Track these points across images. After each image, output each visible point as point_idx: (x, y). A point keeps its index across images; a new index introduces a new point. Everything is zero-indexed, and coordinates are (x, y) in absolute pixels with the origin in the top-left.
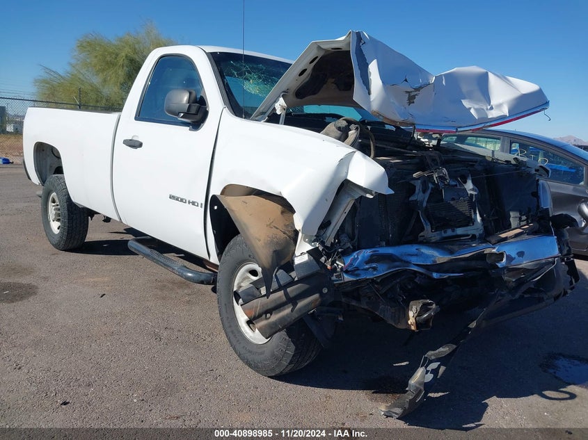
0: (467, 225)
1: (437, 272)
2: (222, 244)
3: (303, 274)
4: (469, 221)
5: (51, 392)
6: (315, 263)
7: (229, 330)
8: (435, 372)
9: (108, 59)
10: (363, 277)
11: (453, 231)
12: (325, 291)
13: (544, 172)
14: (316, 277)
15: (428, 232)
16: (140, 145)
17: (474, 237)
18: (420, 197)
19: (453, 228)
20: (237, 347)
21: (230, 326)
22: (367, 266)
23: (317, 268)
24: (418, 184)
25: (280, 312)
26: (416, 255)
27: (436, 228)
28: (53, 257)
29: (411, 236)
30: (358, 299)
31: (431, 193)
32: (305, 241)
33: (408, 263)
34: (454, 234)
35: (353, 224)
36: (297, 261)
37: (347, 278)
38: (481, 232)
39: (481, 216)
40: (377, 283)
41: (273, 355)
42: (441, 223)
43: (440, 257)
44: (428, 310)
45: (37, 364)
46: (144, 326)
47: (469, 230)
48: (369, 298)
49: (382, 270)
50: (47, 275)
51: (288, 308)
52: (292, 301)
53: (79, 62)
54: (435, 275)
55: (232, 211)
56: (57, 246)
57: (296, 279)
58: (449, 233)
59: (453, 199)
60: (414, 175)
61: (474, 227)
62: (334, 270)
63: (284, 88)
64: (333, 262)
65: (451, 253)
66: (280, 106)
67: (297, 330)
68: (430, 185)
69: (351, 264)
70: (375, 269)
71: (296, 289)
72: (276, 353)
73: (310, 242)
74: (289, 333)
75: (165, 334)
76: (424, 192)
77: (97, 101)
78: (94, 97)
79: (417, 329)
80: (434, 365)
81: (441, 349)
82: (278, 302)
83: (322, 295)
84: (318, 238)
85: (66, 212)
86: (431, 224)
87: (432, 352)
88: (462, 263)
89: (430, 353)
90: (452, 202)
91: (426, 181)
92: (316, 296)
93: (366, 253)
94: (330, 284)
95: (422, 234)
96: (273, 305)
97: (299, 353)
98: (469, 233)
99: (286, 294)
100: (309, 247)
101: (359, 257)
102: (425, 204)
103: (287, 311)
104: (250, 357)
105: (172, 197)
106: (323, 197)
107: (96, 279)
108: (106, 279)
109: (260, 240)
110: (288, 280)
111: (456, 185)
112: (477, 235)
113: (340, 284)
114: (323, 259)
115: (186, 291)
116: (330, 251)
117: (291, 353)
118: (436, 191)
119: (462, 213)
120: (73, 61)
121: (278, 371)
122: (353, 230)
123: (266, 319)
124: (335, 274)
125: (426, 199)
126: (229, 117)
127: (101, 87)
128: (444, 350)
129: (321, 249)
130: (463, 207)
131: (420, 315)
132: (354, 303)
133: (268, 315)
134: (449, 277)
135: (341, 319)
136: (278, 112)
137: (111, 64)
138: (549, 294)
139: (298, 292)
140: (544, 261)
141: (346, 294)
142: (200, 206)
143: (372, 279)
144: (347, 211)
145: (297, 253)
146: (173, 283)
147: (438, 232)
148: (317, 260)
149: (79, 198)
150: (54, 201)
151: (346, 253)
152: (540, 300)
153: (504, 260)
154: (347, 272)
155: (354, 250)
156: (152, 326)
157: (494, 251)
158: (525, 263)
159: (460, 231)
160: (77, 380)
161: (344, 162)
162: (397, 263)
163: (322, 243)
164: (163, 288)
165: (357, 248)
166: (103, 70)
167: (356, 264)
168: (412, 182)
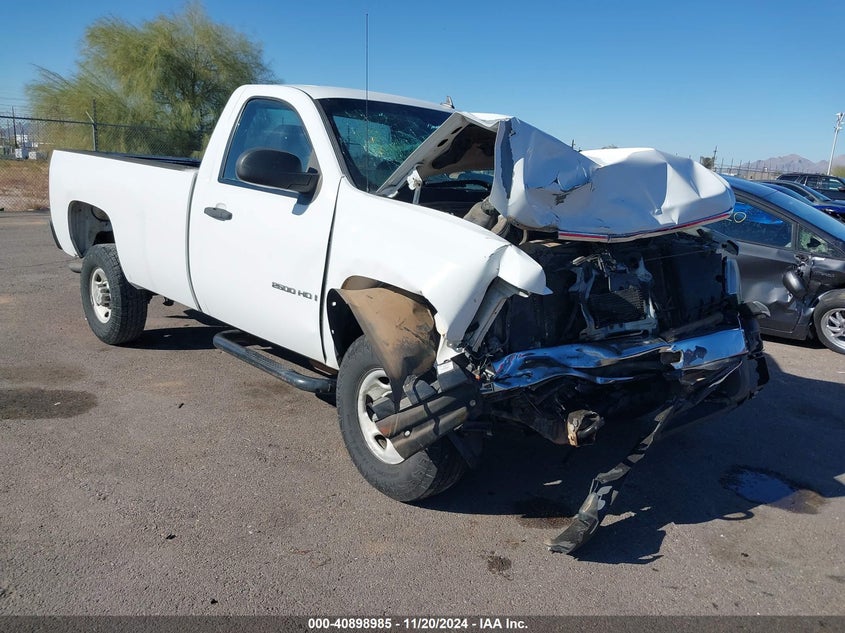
0: (638, 319)
1: (601, 376)
2: (342, 345)
3: (448, 386)
4: (640, 315)
5: (151, 525)
6: (461, 372)
7: (353, 446)
8: (606, 497)
9: (134, 54)
10: (516, 386)
11: (621, 326)
12: (473, 403)
13: (733, 248)
14: (463, 389)
15: (591, 329)
16: (229, 217)
17: (645, 334)
18: (582, 287)
19: (621, 322)
20: (363, 467)
21: (354, 442)
22: (520, 373)
23: (464, 379)
24: (580, 273)
25: (421, 429)
26: (577, 357)
27: (599, 324)
28: (102, 354)
29: (571, 335)
30: (509, 410)
31: (594, 283)
32: (448, 346)
33: (566, 367)
34: (622, 330)
35: (504, 325)
36: (441, 370)
37: (498, 388)
38: (655, 327)
39: (654, 307)
40: (532, 392)
41: (409, 477)
42: (605, 318)
43: (606, 359)
44: (591, 423)
45: (124, 493)
46: (242, 444)
47: (641, 325)
48: (523, 410)
49: (538, 376)
50: (103, 379)
51: (431, 423)
52: (434, 416)
53: (90, 60)
54: (599, 380)
55: (355, 307)
56: (105, 339)
57: (440, 391)
58: (617, 328)
59: (621, 289)
60: (575, 262)
61: (646, 321)
62: (483, 379)
63: (419, 159)
64: (482, 371)
65: (619, 353)
66: (414, 179)
67: (440, 449)
68: (594, 273)
69: (501, 371)
70: (529, 376)
71: (440, 402)
72: (413, 476)
73: (454, 347)
74: (430, 454)
75: (270, 453)
76: (587, 280)
77: (119, 118)
78: (114, 111)
79: (578, 444)
80: (605, 490)
81: (614, 471)
82: (420, 418)
83: (469, 408)
84: (464, 343)
85: (119, 297)
86: (595, 320)
87: (604, 475)
88: (632, 365)
89: (601, 476)
90: (619, 293)
91: (588, 268)
92: (463, 409)
93: (518, 357)
94: (478, 396)
95: (583, 331)
96: (414, 421)
97: (441, 476)
98: (641, 328)
99: (427, 409)
100: (453, 353)
101: (512, 363)
102: (587, 296)
103: (429, 427)
104: (381, 479)
105: (275, 285)
106: (471, 298)
107: (167, 384)
108: (180, 383)
109: (388, 345)
110: (431, 392)
111: (625, 271)
112: (650, 331)
113: (489, 395)
114: (470, 367)
115: (285, 397)
116: (478, 358)
117: (431, 476)
118: (601, 280)
119: (630, 306)
120: (82, 59)
121: (414, 497)
122: (504, 331)
123: (406, 437)
124: (484, 385)
125: (589, 289)
126: (349, 191)
127: (123, 96)
128: (617, 472)
129: (467, 355)
130: (632, 297)
131: (581, 428)
132: (505, 416)
133: (408, 433)
134: (616, 381)
135: (489, 434)
136: (412, 187)
137: (137, 63)
138: (732, 398)
139: (442, 406)
140: (727, 361)
141: (497, 406)
142: (313, 297)
143: (526, 388)
144: (498, 311)
145: (439, 360)
146: (267, 386)
147: (603, 329)
148: (463, 368)
149: (136, 277)
150: (98, 279)
151: (496, 358)
152: (722, 406)
153: (681, 361)
154: (497, 380)
155: (505, 354)
156: (253, 444)
157: (670, 349)
158: (706, 364)
159: (629, 326)
160: (177, 511)
161: (495, 258)
162: (556, 369)
163: (469, 349)
164: (255, 393)
165: (509, 351)
166: (125, 72)
167: (507, 371)
168: (572, 270)
